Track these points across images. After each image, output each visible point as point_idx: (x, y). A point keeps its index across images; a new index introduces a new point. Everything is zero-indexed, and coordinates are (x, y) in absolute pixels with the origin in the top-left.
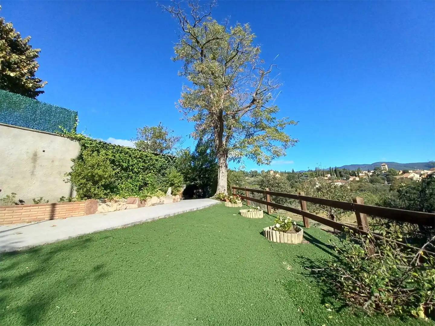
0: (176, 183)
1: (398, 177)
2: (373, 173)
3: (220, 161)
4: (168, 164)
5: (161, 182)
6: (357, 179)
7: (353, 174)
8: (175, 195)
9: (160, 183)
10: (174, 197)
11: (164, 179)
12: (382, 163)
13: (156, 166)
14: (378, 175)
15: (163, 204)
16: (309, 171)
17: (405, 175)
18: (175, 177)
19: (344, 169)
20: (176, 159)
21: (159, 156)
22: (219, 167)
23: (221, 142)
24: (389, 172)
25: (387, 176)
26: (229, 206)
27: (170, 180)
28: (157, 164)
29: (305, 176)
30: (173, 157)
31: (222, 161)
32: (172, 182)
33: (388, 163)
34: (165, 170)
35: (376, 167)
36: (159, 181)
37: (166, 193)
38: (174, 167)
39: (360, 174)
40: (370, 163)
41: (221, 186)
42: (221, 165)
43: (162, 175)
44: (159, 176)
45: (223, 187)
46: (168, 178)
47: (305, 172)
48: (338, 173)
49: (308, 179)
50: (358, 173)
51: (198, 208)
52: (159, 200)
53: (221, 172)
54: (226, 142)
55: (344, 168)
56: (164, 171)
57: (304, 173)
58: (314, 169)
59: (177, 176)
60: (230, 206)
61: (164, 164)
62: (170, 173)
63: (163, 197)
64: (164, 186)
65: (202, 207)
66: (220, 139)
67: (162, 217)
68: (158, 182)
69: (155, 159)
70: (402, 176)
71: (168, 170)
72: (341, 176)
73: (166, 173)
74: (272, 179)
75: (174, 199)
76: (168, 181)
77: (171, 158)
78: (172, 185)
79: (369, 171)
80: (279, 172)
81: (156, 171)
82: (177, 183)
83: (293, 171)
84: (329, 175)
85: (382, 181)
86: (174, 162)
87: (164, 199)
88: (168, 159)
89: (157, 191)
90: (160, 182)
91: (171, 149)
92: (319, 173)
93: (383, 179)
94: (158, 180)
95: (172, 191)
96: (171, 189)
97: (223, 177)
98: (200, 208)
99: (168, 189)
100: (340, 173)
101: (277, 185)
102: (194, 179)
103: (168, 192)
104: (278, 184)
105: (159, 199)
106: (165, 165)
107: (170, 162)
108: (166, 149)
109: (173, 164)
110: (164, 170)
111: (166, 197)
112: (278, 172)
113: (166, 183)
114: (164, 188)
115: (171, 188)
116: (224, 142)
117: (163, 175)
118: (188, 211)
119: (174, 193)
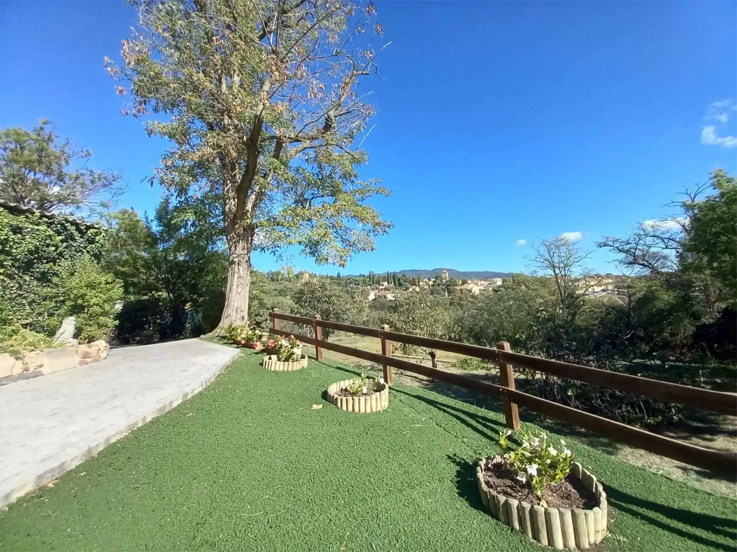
0: (94, 304)
1: (458, 288)
2: (433, 282)
3: (236, 249)
4: (65, 244)
5: (33, 301)
6: (418, 289)
7: (413, 283)
8: (91, 339)
9: (30, 304)
10: (84, 348)
11: (45, 290)
12: (444, 269)
13: (11, 247)
14: (439, 285)
15: (36, 375)
16: (360, 276)
17: (465, 286)
18: (90, 286)
19: (404, 276)
20: (97, 234)
21: (27, 217)
22: (232, 263)
23: (242, 203)
24: (450, 282)
25: (447, 286)
26: (277, 369)
27: (72, 296)
28: (15, 243)
29: (355, 284)
30: (88, 228)
31: (239, 250)
32: (80, 301)
33: (448, 270)
34: (52, 264)
35: (436, 274)
36: (25, 298)
37: (51, 333)
38: (87, 256)
39: (421, 283)
40: (430, 268)
41: (235, 308)
42: (236, 260)
43: (38, 279)
44: (25, 281)
45: (239, 311)
46: (62, 290)
47: (356, 276)
48: (398, 280)
49: (359, 289)
50: (419, 282)
51: (186, 395)
52: (22, 366)
53: (236, 275)
54: (254, 206)
55: (404, 273)
56: (48, 266)
57: (353, 278)
58: (367, 274)
59: (100, 284)
60: (281, 369)
61: (48, 246)
62: (72, 274)
63: (38, 351)
64: (46, 314)
65: (199, 387)
66: (241, 196)
67: (21, 494)
68: (19, 300)
69: (11, 226)
70: (462, 287)
71: (64, 263)
72: (400, 285)
73: (55, 274)
74: (320, 289)
75: (86, 355)
76: (61, 298)
77: (78, 229)
78: (77, 310)
79: (429, 280)
80: (318, 275)
81: (13, 265)
82: (98, 305)
83: (339, 274)
84: (386, 284)
85: (443, 293)
86: (91, 241)
87: (45, 361)
88: (65, 229)
89: (15, 332)
90: (30, 300)
91: (81, 205)
92: (373, 280)
93: (444, 290)
94: (20, 295)
95: (76, 328)
96: (74, 323)
97: (239, 287)
98: (193, 391)
99: (61, 323)
100: (399, 280)
101: (327, 299)
102: (150, 288)
103: (61, 331)
104: (329, 297)
105: (20, 362)
106: (53, 248)
107: (73, 239)
108: (60, 201)
109: (85, 247)
110: (47, 263)
111: (50, 352)
112: (315, 275)
113: (53, 304)
114: (45, 320)
115: (73, 318)
116: (249, 206)
117: (44, 278)
118: (149, 419)
119: (84, 335)
